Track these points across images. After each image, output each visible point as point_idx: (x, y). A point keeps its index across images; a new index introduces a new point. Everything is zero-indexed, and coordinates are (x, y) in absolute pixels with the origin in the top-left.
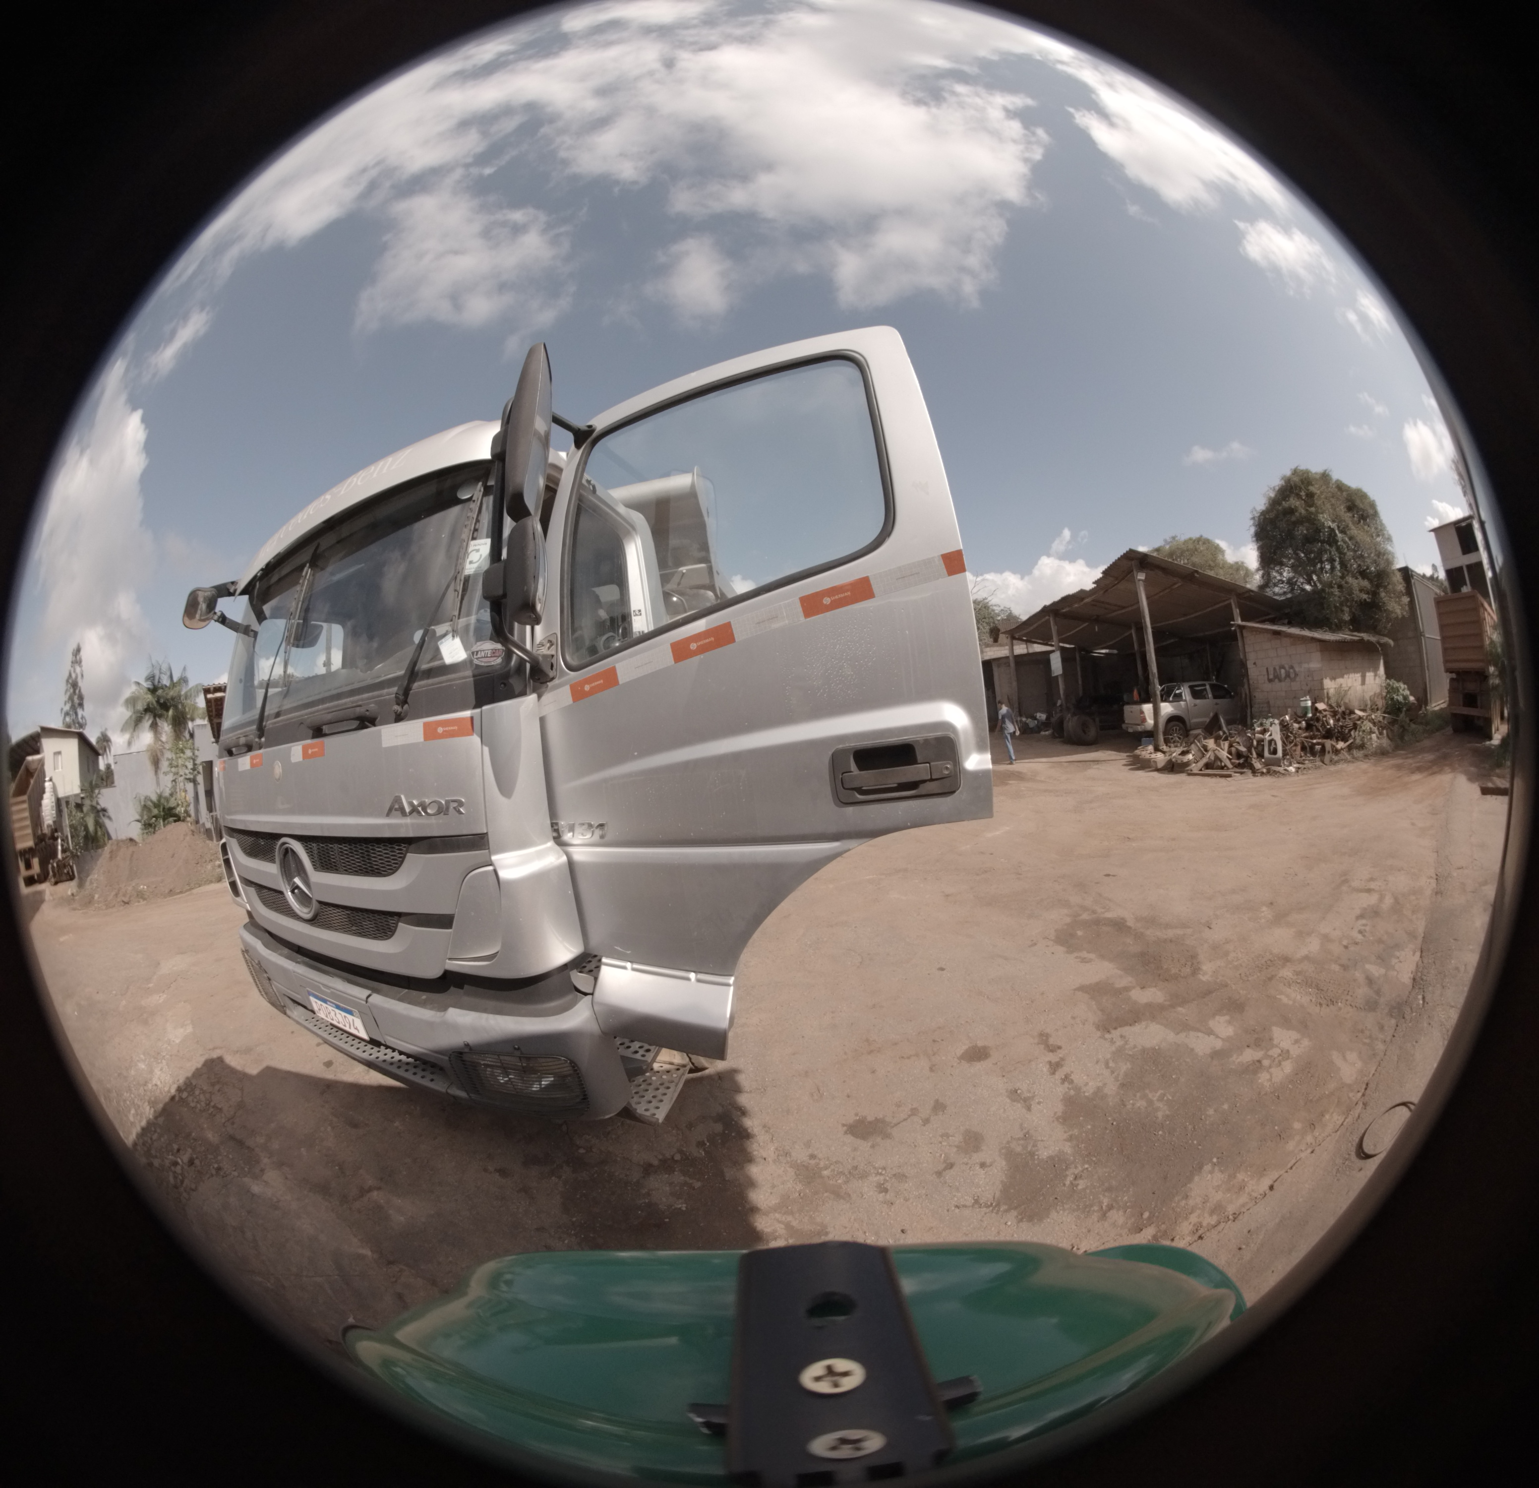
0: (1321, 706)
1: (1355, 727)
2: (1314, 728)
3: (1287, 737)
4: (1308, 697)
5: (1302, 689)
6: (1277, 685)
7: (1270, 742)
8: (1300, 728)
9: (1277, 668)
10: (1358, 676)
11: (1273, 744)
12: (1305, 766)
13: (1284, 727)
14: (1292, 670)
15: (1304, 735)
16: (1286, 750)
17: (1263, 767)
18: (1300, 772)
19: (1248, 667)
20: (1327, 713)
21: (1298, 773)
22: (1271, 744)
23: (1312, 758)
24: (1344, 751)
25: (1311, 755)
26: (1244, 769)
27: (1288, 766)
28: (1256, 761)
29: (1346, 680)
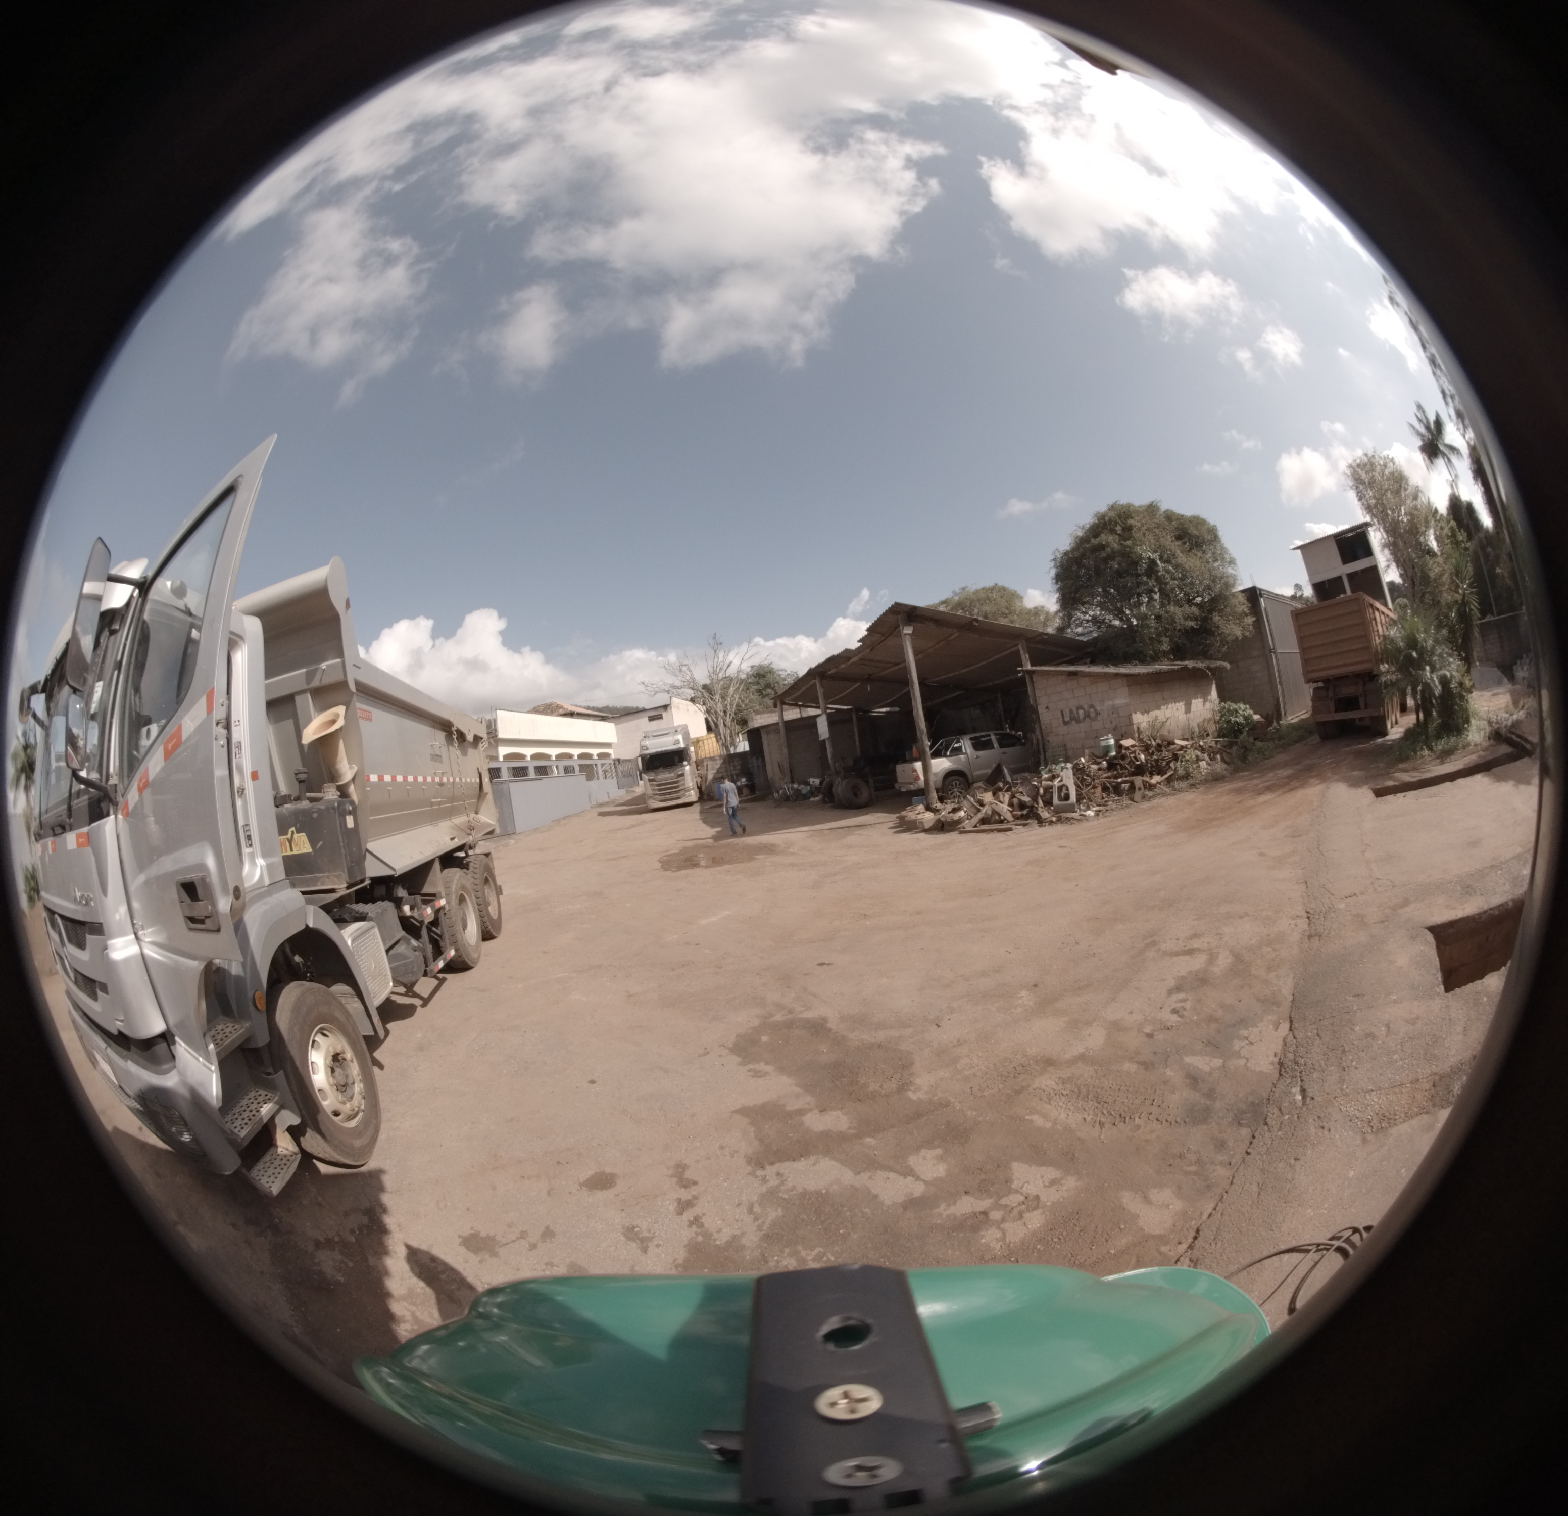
0: (1127, 743)
1: (1175, 758)
2: (1119, 767)
3: (1083, 781)
4: (1110, 736)
5: (1105, 728)
6: (1074, 726)
7: (1060, 789)
8: (1099, 769)
9: (1074, 709)
10: (1181, 706)
11: (1064, 790)
12: (1108, 808)
13: (1079, 771)
14: (1092, 710)
15: (1106, 775)
16: (1082, 794)
17: (1053, 816)
18: (1103, 814)
19: (1040, 712)
20: (1136, 748)
21: (1098, 816)
22: (1062, 790)
23: (1117, 798)
24: (1161, 785)
25: (1115, 796)
26: (1028, 820)
27: (1085, 811)
28: (1043, 809)
29: (1163, 711)
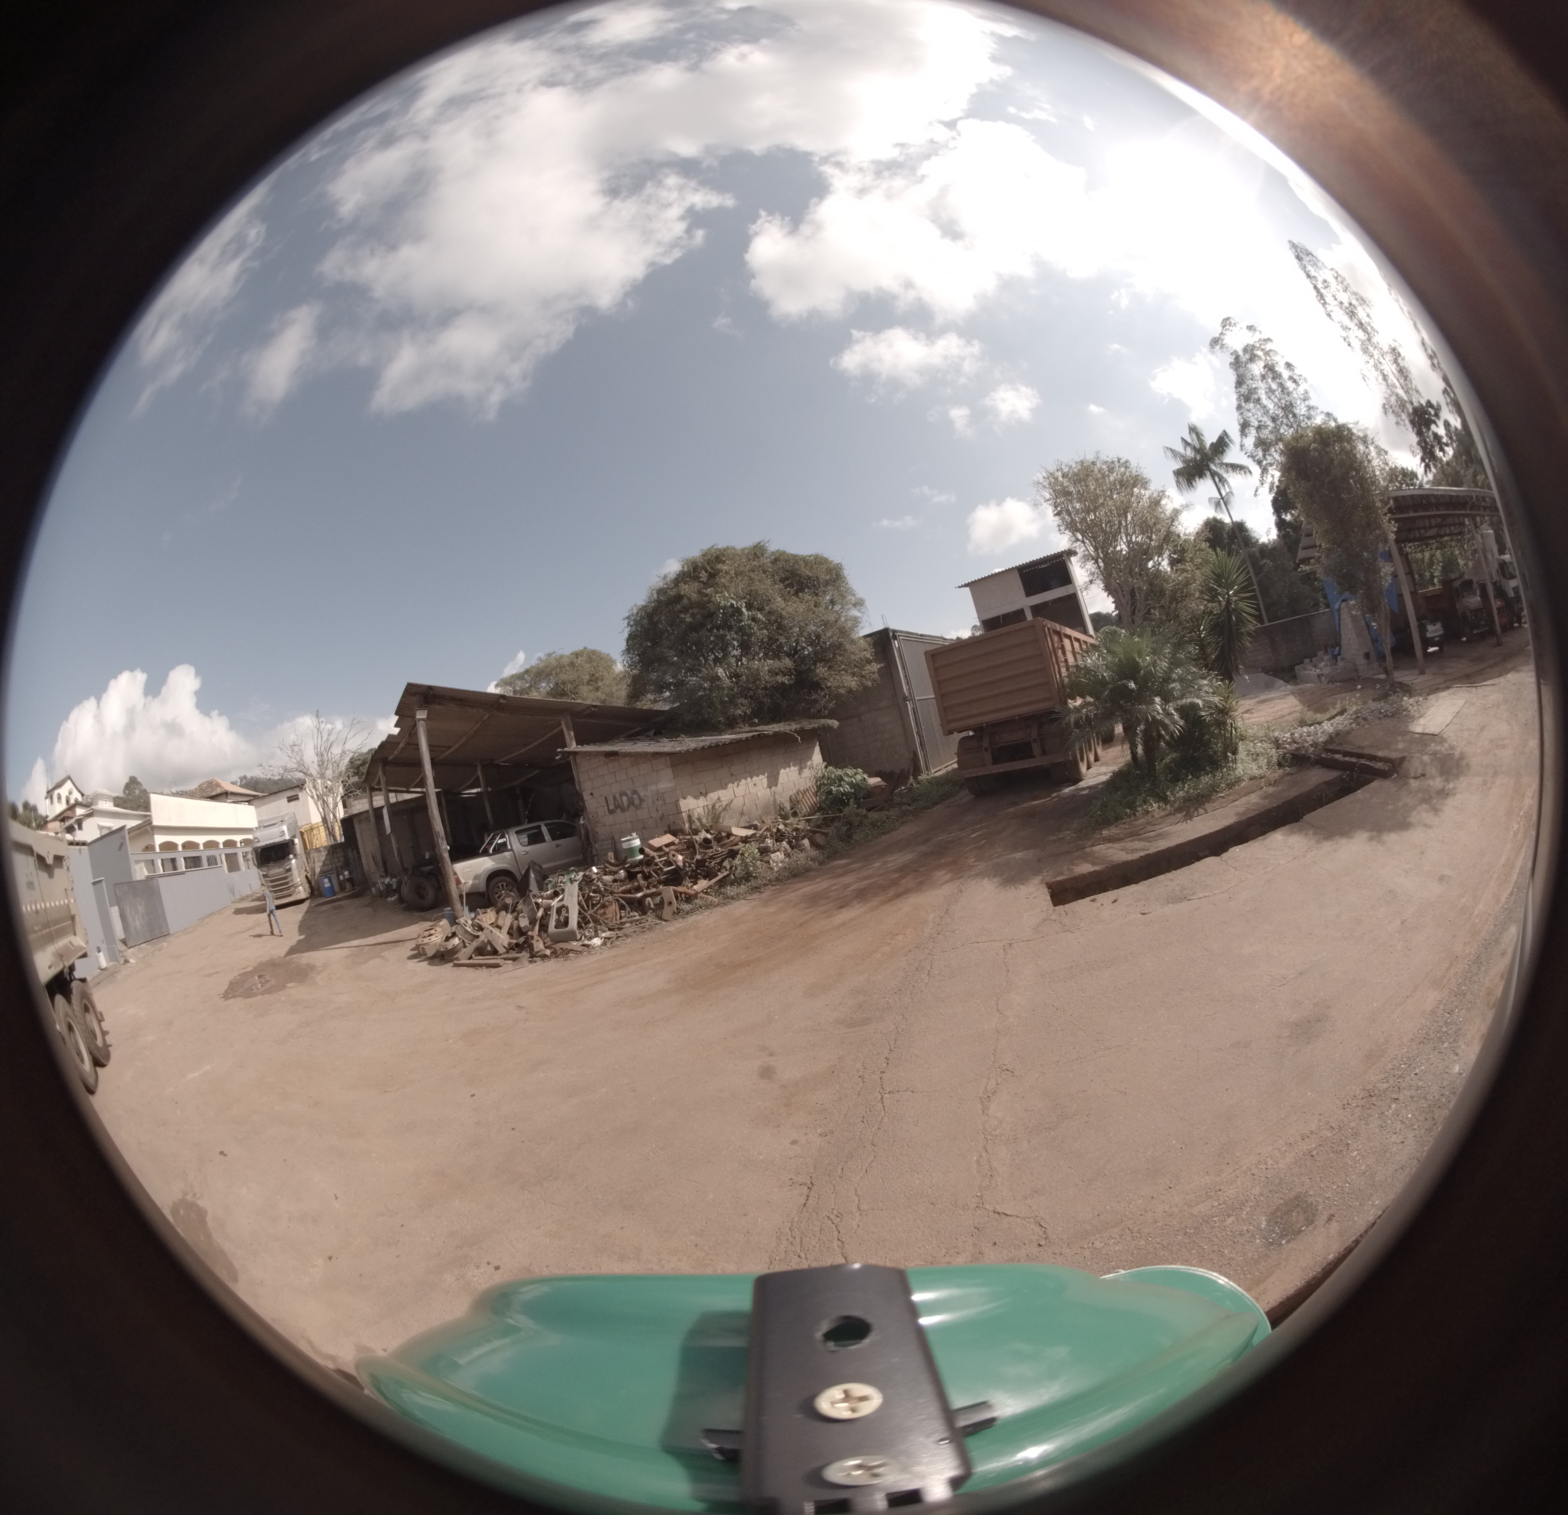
0: (657, 842)
1: (732, 853)
2: (643, 875)
3: (588, 899)
4: (638, 833)
5: (651, 817)
6: (619, 816)
7: (559, 911)
8: (615, 881)
9: (618, 796)
10: (762, 779)
11: (563, 912)
12: (620, 933)
13: (586, 883)
14: (636, 796)
15: (624, 888)
16: (586, 917)
17: (546, 948)
18: (611, 943)
19: (585, 799)
20: (673, 847)
21: (609, 945)
22: (561, 912)
23: (638, 918)
24: (707, 893)
25: (636, 914)
26: (521, 952)
27: (590, 938)
28: (539, 938)
29: (731, 790)
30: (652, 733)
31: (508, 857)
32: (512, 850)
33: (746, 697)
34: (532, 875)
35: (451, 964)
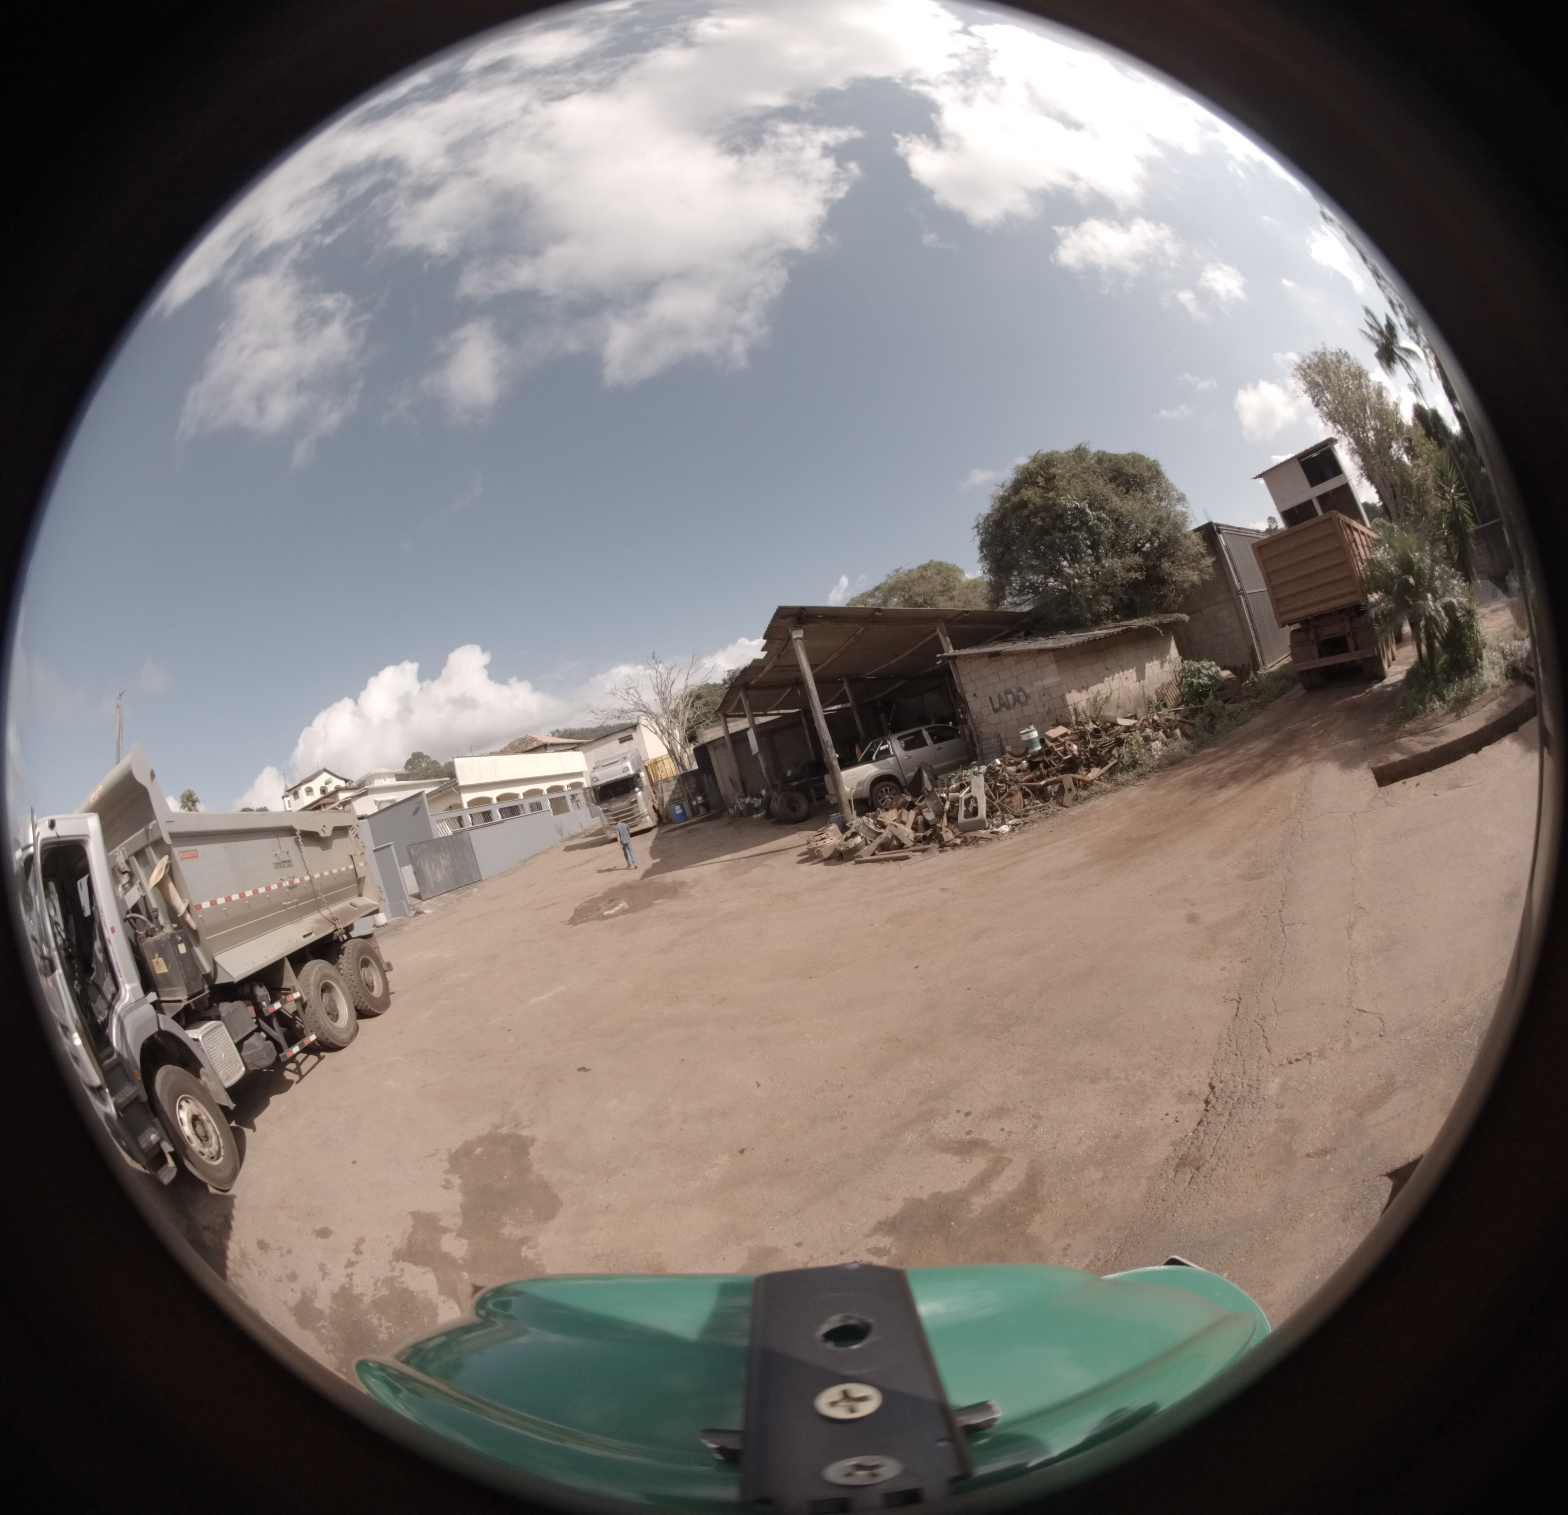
0: (1055, 732)
1: (1120, 743)
2: (1043, 764)
3: (995, 789)
4: (1032, 727)
5: (1038, 713)
6: (1005, 714)
7: (967, 802)
8: (1018, 771)
9: (1002, 694)
10: (1132, 673)
11: (972, 803)
12: (1027, 820)
13: (991, 774)
14: (1021, 694)
15: (1027, 777)
16: (994, 806)
17: (956, 837)
18: (1019, 829)
19: (968, 700)
20: (1067, 738)
21: (1017, 830)
22: (969, 803)
23: (1041, 805)
24: (1100, 780)
25: (1038, 802)
26: (929, 844)
27: (998, 826)
28: (947, 829)
29: (1107, 683)
30: (1023, 633)
31: (892, 763)
32: (895, 755)
33: (1106, 594)
34: (925, 775)
35: (853, 862)
